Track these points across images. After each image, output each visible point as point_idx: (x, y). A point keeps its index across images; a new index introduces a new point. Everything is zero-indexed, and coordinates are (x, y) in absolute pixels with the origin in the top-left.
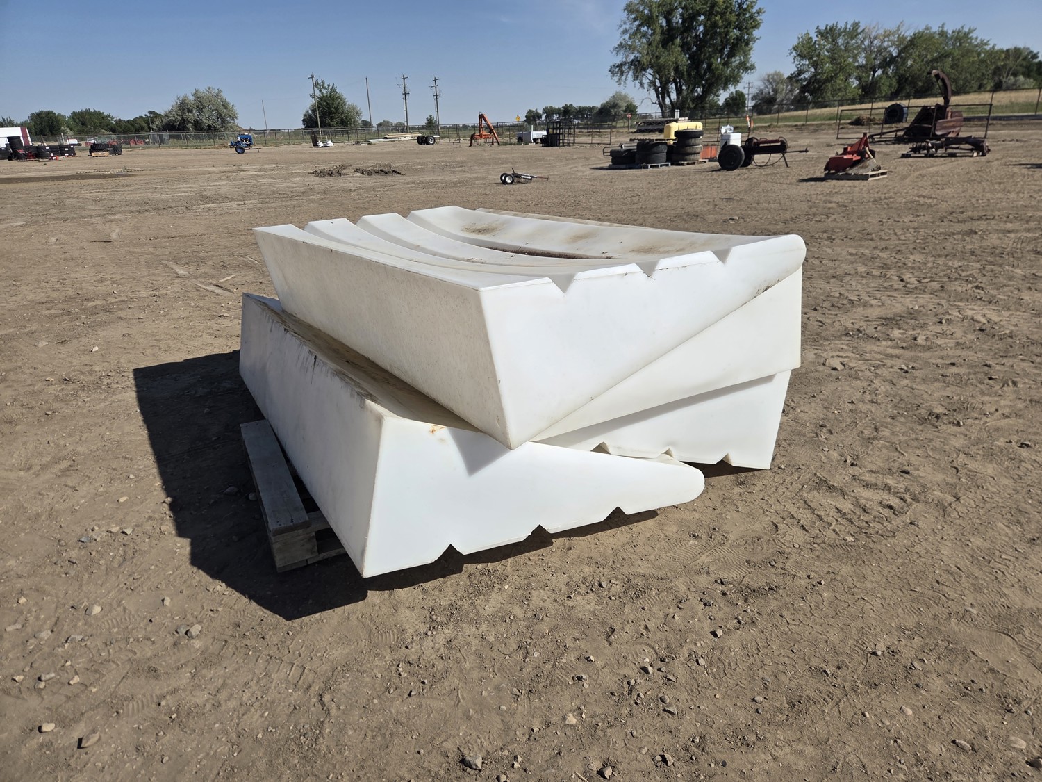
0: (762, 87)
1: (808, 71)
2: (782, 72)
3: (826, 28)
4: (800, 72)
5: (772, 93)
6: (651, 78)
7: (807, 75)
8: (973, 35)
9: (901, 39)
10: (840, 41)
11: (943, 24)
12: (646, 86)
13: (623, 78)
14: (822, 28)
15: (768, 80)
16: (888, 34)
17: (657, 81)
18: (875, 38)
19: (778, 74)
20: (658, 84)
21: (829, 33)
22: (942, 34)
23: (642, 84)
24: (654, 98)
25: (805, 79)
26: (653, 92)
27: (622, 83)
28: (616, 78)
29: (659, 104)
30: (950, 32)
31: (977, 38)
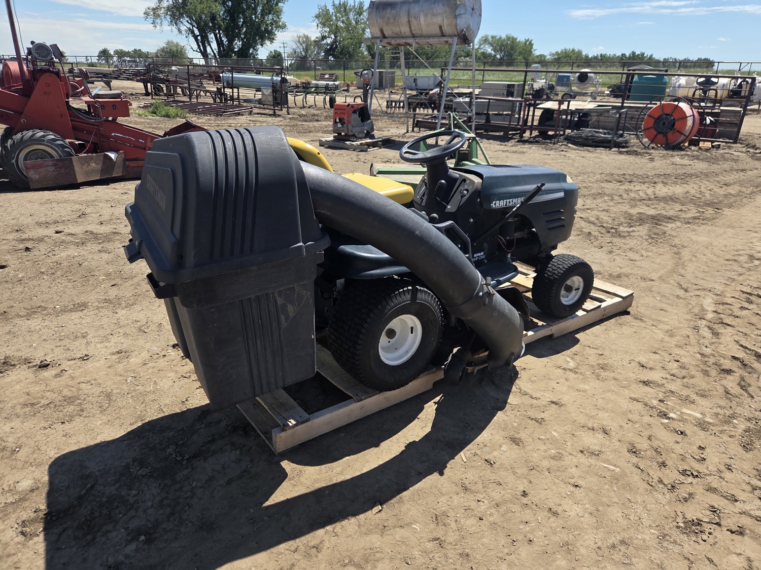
0: (295, 47)
1: (329, 37)
2: (309, 36)
4: (324, 38)
5: (303, 53)
6: (189, 26)
7: (329, 41)
10: (351, 16)
12: (184, 32)
15: (299, 42)
17: (195, 29)
19: (307, 37)
20: (197, 32)
23: (180, 31)
24: (195, 46)
25: (328, 44)
26: (192, 39)
29: (201, 51)
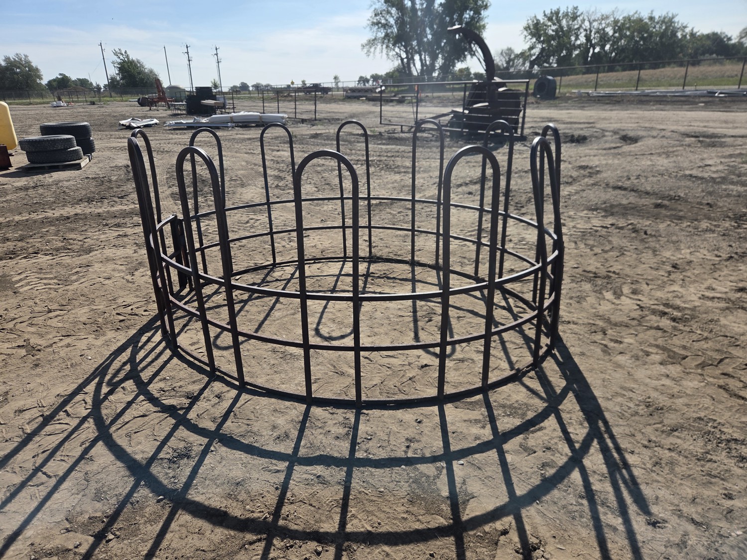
3: (551, 12)
8: (676, 19)
9: (616, 22)
11: (652, 11)
13: (372, 50)
14: (548, 12)
16: (604, 18)
18: (594, 21)
21: (554, 17)
22: (651, 18)
27: (372, 54)
28: (365, 50)
30: (657, 17)
31: (678, 22)
